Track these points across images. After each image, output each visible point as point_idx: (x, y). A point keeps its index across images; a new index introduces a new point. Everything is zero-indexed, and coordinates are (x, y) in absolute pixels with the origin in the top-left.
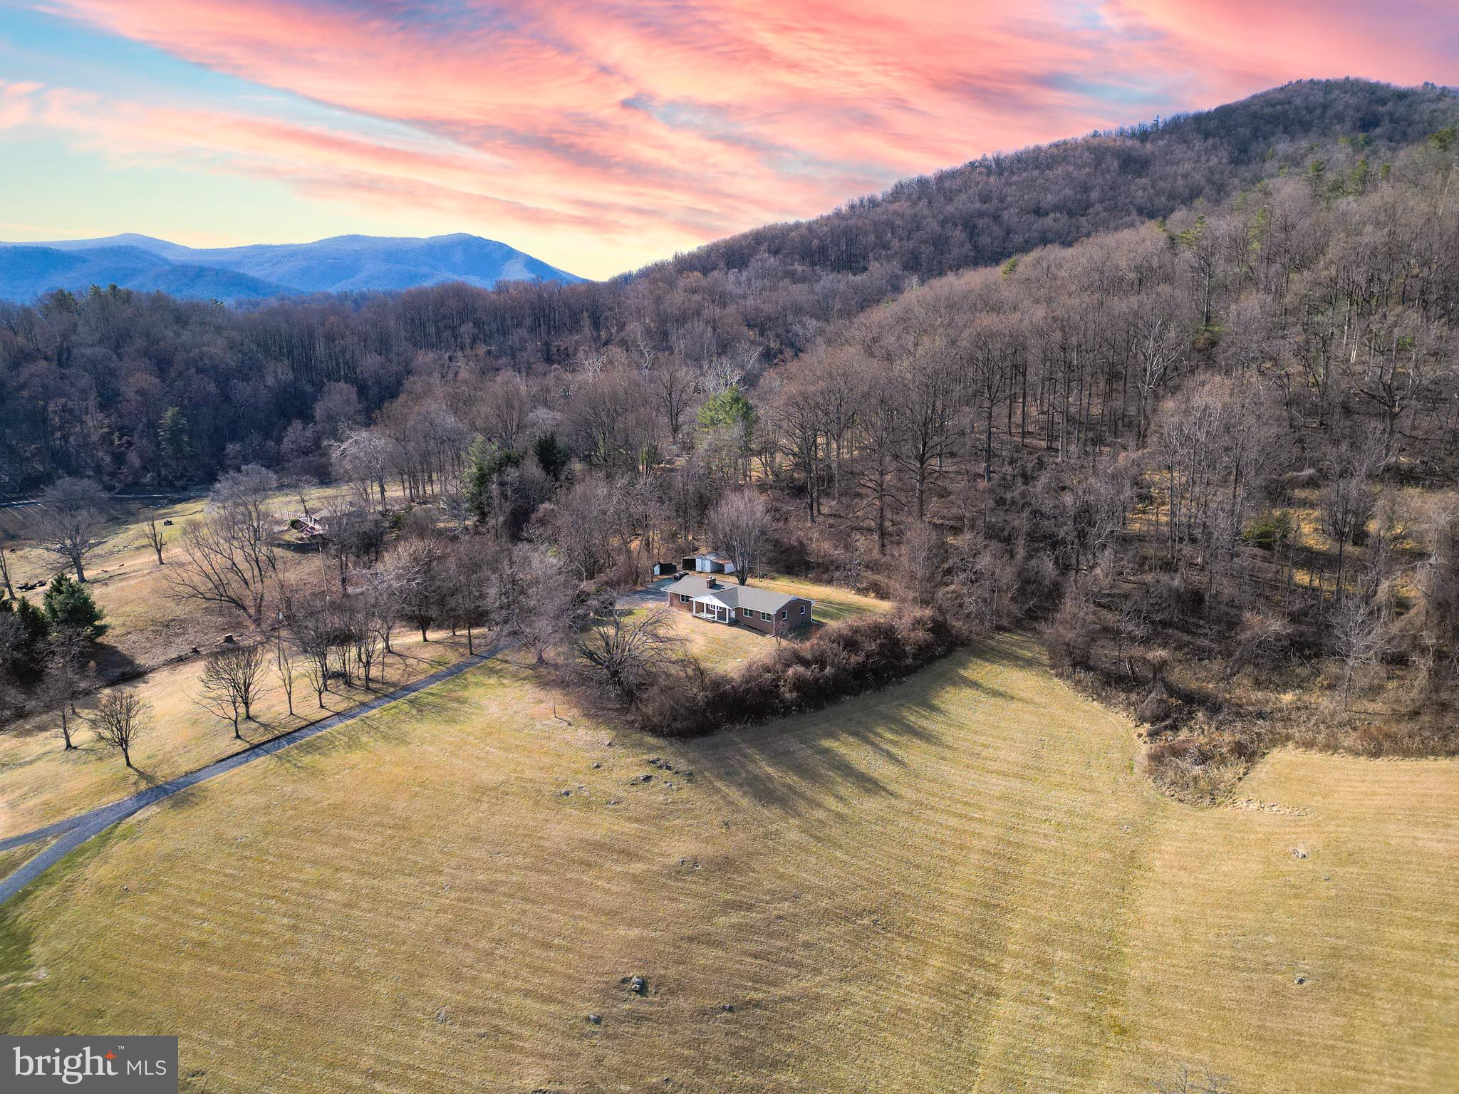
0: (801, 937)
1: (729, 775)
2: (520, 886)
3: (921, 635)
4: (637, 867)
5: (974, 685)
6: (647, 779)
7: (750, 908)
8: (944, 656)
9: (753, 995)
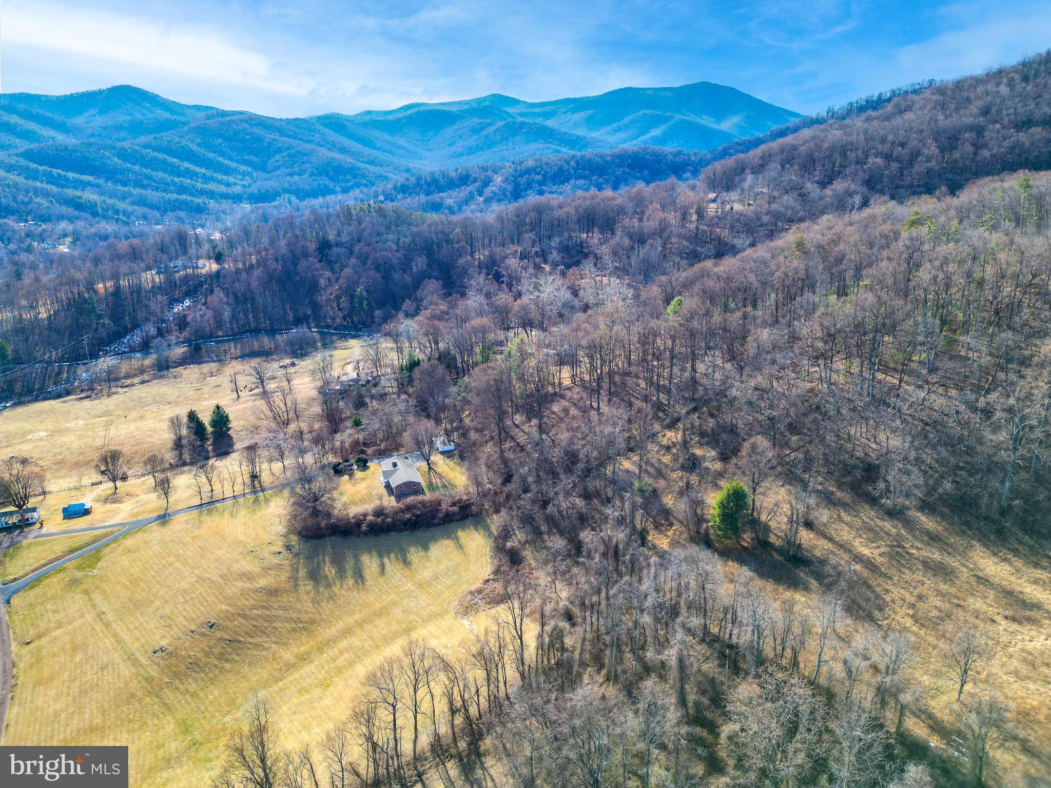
0: (274, 624)
1: (309, 558)
2: (212, 582)
3: (455, 509)
4: (248, 585)
5: (457, 539)
6: (280, 553)
7: (268, 609)
8: (459, 520)
9: (241, 639)
